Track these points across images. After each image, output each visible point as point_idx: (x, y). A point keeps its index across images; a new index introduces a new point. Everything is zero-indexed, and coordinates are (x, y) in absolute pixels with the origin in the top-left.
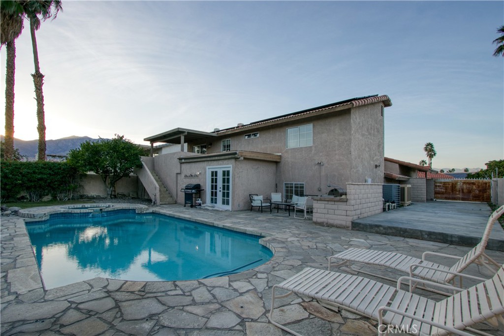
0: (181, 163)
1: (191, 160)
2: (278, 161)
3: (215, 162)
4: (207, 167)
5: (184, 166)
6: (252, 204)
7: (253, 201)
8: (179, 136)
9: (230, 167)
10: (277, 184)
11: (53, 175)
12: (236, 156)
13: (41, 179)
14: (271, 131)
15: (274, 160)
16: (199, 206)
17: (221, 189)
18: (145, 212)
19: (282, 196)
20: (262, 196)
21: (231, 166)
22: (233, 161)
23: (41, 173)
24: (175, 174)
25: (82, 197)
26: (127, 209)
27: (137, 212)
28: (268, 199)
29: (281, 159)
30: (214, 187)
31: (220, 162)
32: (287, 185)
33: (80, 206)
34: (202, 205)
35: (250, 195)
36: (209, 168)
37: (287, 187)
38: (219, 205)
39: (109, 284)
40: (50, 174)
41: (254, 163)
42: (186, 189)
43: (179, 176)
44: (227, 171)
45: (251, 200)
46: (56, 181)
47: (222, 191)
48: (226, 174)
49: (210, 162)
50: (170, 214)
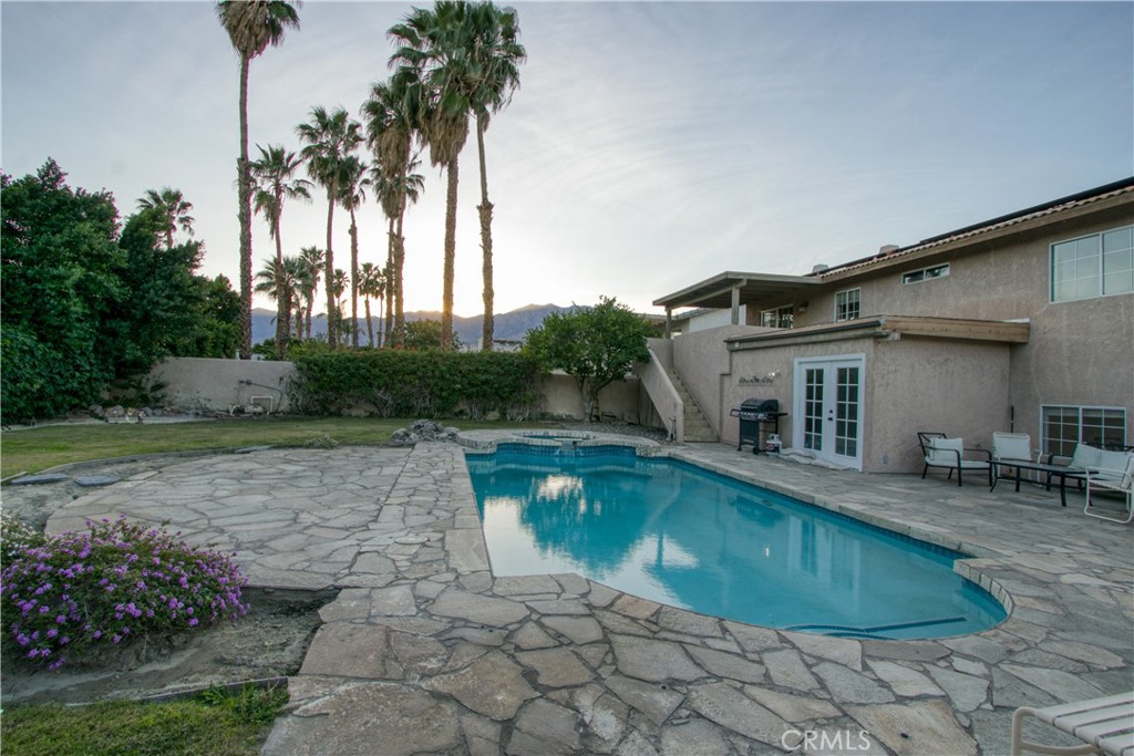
0: (732, 351)
1: (755, 345)
2: (1018, 339)
3: (818, 348)
4: (796, 361)
5: (737, 357)
6: (927, 459)
7: (931, 452)
8: (727, 290)
9: (860, 360)
10: (1013, 408)
11: (503, 375)
12: (878, 330)
13: (486, 382)
14: (992, 258)
15: (1005, 339)
16: (773, 451)
17: (834, 415)
18: (653, 455)
19: (1033, 445)
20: (960, 440)
21: (863, 356)
22: (869, 343)
23: (486, 371)
24: (718, 376)
25: (543, 416)
26: (619, 446)
27: (638, 454)
28: (982, 450)
29: (1028, 335)
30: (814, 409)
31: (832, 347)
32: (1055, 413)
33: (541, 432)
34: (782, 451)
35: (919, 434)
36: (800, 363)
37: (1052, 418)
38: (828, 454)
39: (590, 591)
40: (498, 373)
41: (935, 348)
42: (743, 410)
43: (726, 379)
44: (851, 369)
45: (925, 450)
46: (506, 386)
47: (835, 419)
48: (848, 377)
49: (803, 348)
50: (706, 465)
